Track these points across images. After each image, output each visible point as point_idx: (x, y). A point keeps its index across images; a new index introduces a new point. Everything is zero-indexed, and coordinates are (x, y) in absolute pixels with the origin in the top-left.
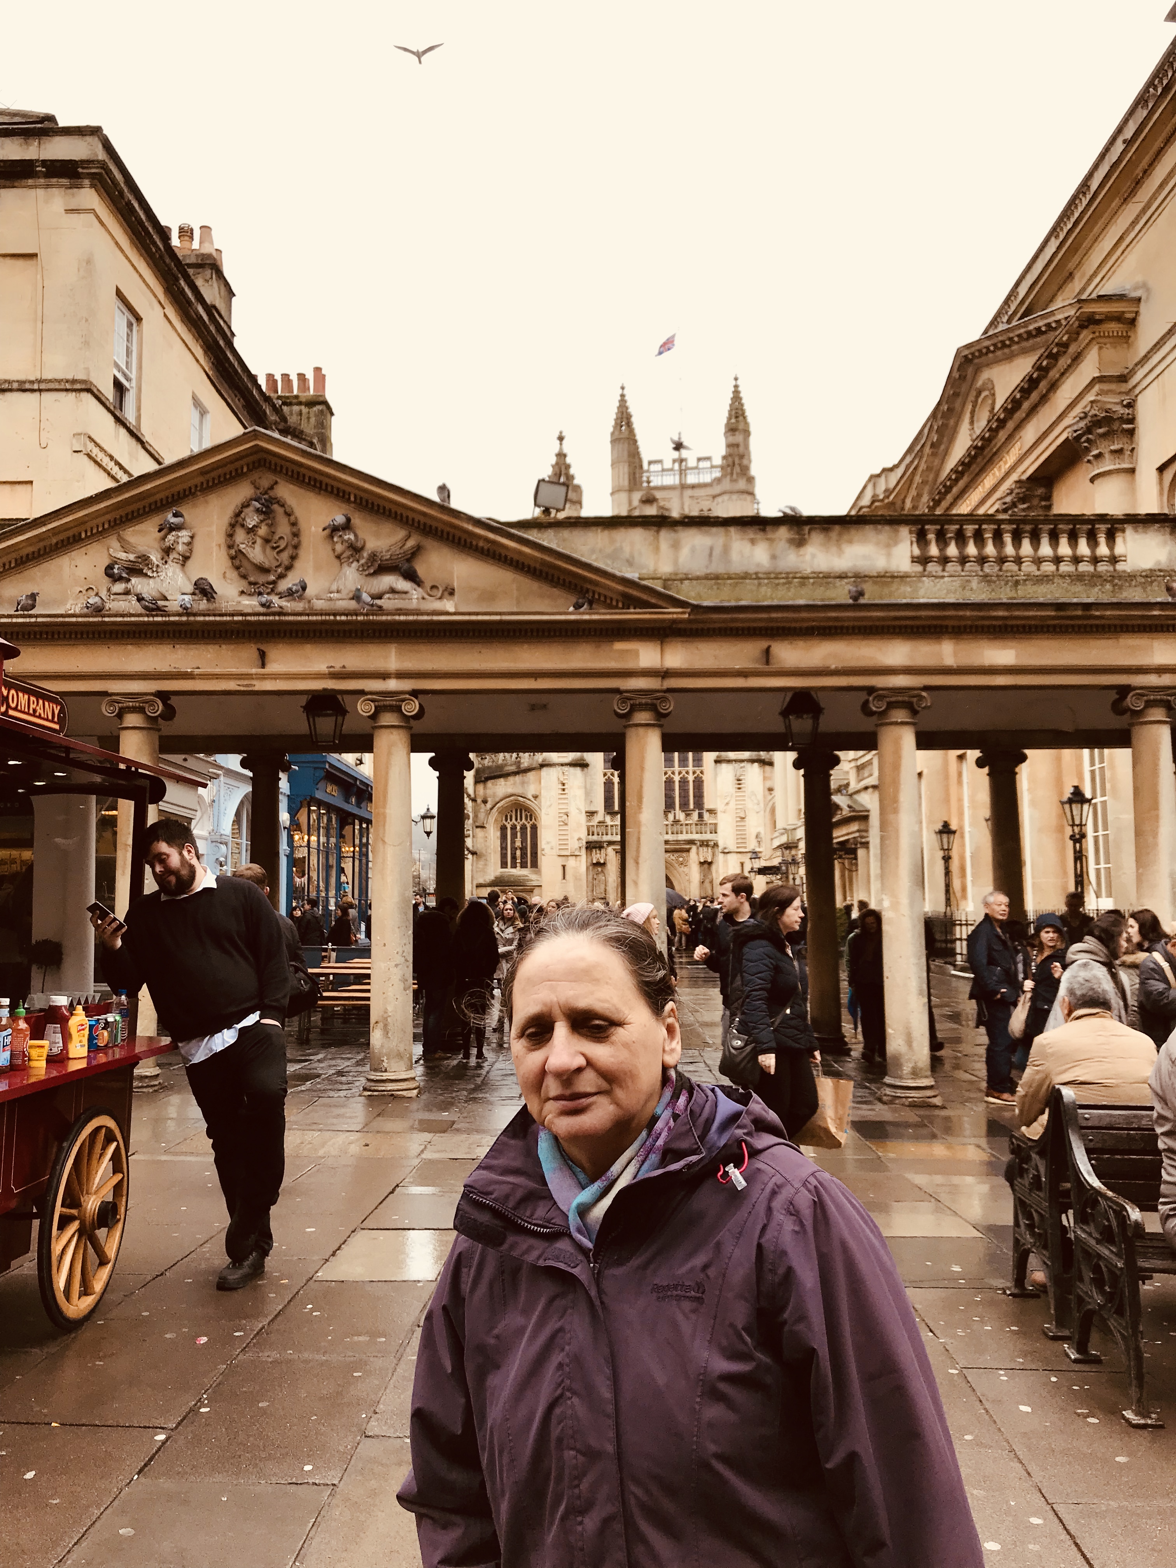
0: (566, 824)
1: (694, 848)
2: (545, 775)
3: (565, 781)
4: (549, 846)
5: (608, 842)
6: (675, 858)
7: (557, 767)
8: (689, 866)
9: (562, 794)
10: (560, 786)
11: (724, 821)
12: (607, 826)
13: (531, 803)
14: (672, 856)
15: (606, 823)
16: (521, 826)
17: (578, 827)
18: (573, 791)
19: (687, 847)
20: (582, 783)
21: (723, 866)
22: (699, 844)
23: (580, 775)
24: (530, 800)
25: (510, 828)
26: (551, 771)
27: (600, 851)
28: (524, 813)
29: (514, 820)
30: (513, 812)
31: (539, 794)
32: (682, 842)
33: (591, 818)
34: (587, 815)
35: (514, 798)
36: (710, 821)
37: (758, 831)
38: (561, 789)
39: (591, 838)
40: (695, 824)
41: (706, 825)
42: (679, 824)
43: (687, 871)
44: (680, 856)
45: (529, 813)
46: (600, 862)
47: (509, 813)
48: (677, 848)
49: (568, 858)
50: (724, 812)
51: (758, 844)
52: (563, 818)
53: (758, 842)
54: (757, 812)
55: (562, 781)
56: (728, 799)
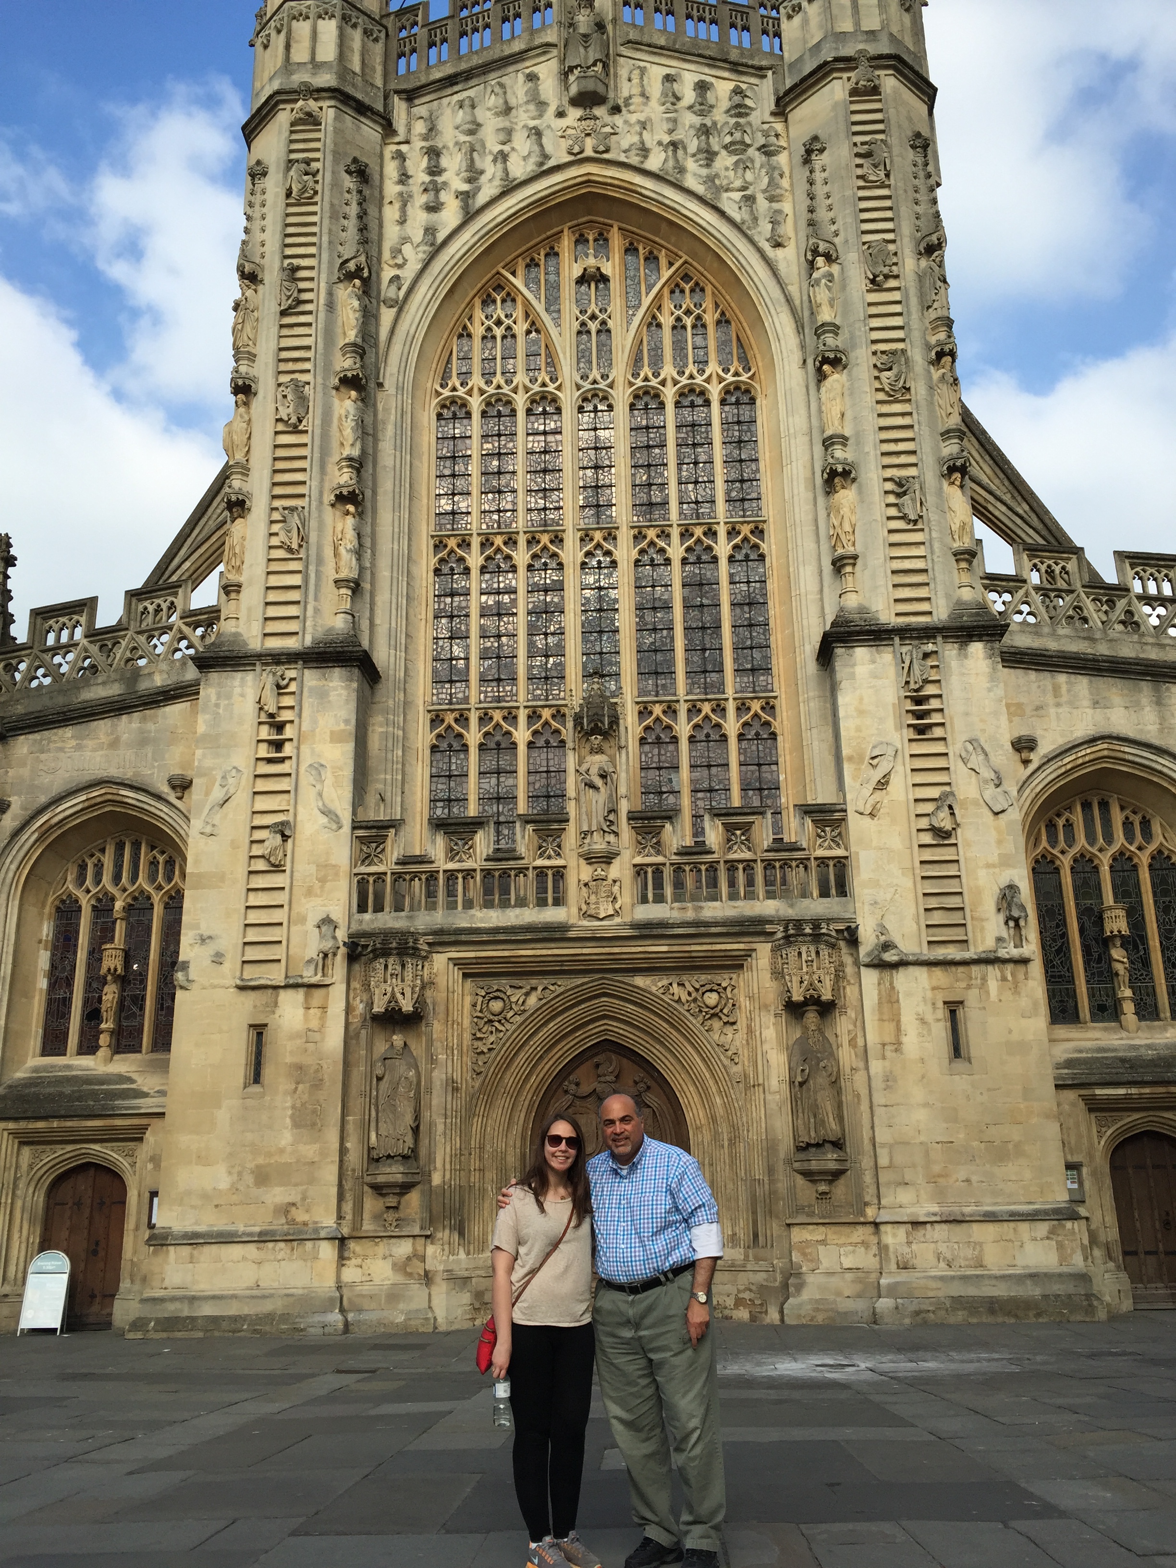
0: (277, 868)
1: (763, 954)
2: (213, 698)
3: (286, 715)
4: (207, 952)
5: (435, 933)
6: (690, 994)
7: (258, 668)
8: (742, 1024)
9: (270, 761)
10: (265, 733)
11: (874, 844)
12: (432, 876)
13: (165, 809)
14: (675, 985)
15: (432, 862)
16: (129, 900)
17: (323, 880)
18: (313, 751)
19: (735, 946)
20: (347, 722)
21: (881, 1020)
22: (780, 935)
23: (340, 695)
24: (159, 797)
25: (90, 909)
26: (237, 683)
27: (403, 966)
28: (146, 855)
29: (107, 879)
30: (107, 851)
31: (189, 774)
32: (714, 930)
33: (374, 845)
34: (361, 833)
35: (103, 791)
36: (820, 853)
37: (1004, 881)
38: (270, 742)
39: (369, 920)
40: (762, 861)
41: (804, 862)
42: (705, 863)
43: (737, 1043)
44: (708, 987)
45: (163, 853)
46: (400, 1009)
47: (92, 855)
48: (694, 954)
49: (277, 996)
50: (872, 815)
51: (1012, 931)
52: (266, 843)
53: (1012, 924)
54: (997, 814)
55: (271, 716)
56: (884, 766)
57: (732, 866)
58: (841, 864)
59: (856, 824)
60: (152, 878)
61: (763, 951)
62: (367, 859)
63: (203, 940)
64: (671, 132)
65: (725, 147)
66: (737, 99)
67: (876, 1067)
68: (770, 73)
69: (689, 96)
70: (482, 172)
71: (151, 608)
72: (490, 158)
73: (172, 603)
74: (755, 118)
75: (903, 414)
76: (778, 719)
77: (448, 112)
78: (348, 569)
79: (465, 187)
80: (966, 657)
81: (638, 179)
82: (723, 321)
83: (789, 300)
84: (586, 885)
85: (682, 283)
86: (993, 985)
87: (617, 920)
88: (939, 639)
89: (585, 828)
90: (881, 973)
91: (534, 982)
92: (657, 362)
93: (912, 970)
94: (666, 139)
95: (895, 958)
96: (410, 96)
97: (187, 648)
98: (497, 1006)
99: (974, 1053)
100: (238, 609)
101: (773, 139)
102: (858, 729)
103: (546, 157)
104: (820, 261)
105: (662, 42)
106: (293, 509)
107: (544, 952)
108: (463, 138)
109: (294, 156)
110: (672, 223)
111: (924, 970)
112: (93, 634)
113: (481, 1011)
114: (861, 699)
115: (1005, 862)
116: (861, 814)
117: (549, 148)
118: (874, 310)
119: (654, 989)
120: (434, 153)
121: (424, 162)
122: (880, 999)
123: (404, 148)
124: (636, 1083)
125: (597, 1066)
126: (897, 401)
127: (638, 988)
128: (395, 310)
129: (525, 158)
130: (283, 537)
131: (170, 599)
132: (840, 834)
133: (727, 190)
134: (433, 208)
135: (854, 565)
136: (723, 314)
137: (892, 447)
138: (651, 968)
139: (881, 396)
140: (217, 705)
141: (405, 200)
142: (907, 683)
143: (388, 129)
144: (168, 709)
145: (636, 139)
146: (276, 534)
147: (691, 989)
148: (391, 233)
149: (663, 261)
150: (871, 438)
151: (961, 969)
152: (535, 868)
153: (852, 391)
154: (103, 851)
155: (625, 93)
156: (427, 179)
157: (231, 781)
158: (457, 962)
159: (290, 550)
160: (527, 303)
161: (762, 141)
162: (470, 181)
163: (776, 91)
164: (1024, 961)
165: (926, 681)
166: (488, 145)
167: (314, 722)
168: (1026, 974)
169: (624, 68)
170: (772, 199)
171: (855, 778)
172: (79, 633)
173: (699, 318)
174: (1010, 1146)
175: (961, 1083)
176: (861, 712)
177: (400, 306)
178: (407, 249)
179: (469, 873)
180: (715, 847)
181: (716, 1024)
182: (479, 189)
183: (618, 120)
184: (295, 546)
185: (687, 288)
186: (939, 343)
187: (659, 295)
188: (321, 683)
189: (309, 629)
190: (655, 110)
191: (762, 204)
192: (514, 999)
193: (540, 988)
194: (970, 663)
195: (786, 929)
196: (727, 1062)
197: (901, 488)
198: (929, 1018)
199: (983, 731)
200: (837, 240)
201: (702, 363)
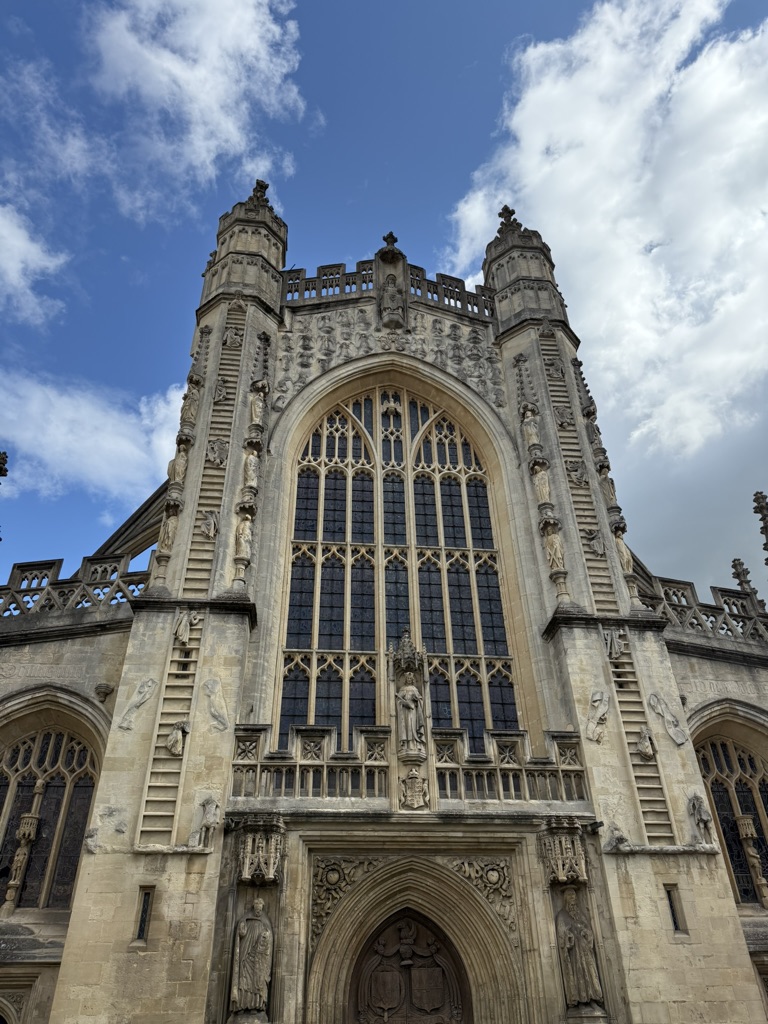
1: (531, 841)
2: (141, 629)
3: (193, 645)
4: (112, 822)
5: (292, 815)
6: (477, 872)
7: (178, 611)
8: (517, 897)
9: (177, 676)
10: (177, 657)
11: (602, 762)
12: (291, 771)
13: (90, 710)
14: (466, 865)
15: (292, 758)
16: (48, 779)
17: (209, 768)
18: (210, 671)
19: (511, 835)
20: (237, 651)
21: (622, 897)
22: (544, 827)
23: (234, 633)
24: (86, 700)
25: (16, 784)
26: (160, 620)
27: (267, 841)
28: (67, 744)
29: (33, 761)
30: (37, 740)
31: (112, 684)
32: (497, 821)
33: (248, 743)
34: (241, 734)
35: (45, 693)
36: (564, 767)
37: (690, 794)
38: (179, 663)
39: (242, 803)
40: (526, 771)
41: (554, 773)
42: (486, 770)
43: (513, 914)
44: (490, 867)
45: (79, 743)
46: (263, 876)
47: (24, 743)
48: (481, 840)
49: (166, 861)
50: (598, 741)
51: (702, 831)
52: (170, 737)
53: (702, 825)
54: (679, 745)
55: (184, 644)
56: (602, 710)
57: (505, 774)
58: (580, 775)
59: (588, 749)
60: (68, 763)
61: (531, 839)
62: (244, 753)
63: (110, 813)
64: (438, 346)
65: (469, 356)
66: (474, 335)
67: (623, 937)
68: (491, 325)
69: (447, 330)
70: (334, 352)
71: (100, 570)
72: (338, 346)
73: (115, 568)
74: (483, 345)
75: (586, 496)
76: (514, 674)
77: (314, 321)
78: (246, 552)
79: (324, 358)
80: (644, 640)
81: (421, 366)
82: (466, 444)
83: (508, 433)
84: (404, 781)
85: (442, 422)
86: (695, 871)
87: (426, 811)
88: (627, 628)
89: (404, 738)
90: (617, 860)
91: (362, 858)
92: (429, 461)
93: (638, 858)
94: (436, 349)
95: (628, 848)
96: (294, 310)
97: (122, 598)
98: (334, 877)
99: (690, 925)
100: (165, 573)
101: (494, 355)
102: (582, 681)
103: (371, 349)
104: (529, 414)
105: (432, 304)
106: (212, 512)
107: (372, 834)
108: (323, 334)
109: (229, 326)
110: (437, 389)
111: (647, 858)
112: (56, 584)
113: (321, 881)
114: (581, 661)
115: (688, 780)
116: (591, 740)
117: (372, 345)
118: (563, 440)
119: (450, 866)
120: (305, 338)
121: (301, 343)
122: (619, 880)
123: (289, 335)
124: (429, 945)
125: (400, 930)
126: (582, 488)
127: (439, 865)
128: (278, 414)
129: (358, 348)
130: (203, 528)
131: (114, 565)
132: (575, 754)
133: (470, 376)
134: (305, 365)
135: (565, 578)
136: (465, 440)
137: (581, 513)
138: (448, 850)
139: (572, 485)
140: (144, 635)
141: (290, 360)
142: (611, 653)
143: (281, 322)
144: (102, 638)
145: (419, 347)
146: (199, 527)
147: (479, 868)
148: (281, 375)
149: (431, 410)
150: (568, 508)
151: (672, 859)
152: (366, 767)
153: (553, 481)
154: (33, 740)
155: (413, 325)
156: (302, 351)
157: (146, 689)
158: (306, 840)
159: (208, 537)
160: (354, 422)
161: (488, 356)
162: (326, 355)
163: (494, 334)
164: (712, 854)
165: (623, 654)
166: (338, 339)
167: (213, 649)
168: (716, 864)
169: (412, 315)
170: (495, 383)
171: (584, 714)
172: (45, 582)
173: (452, 440)
174: (726, 1005)
175: (684, 951)
176: (583, 670)
177: (282, 411)
178: (289, 384)
179: (318, 770)
180: (493, 759)
181: (498, 899)
182: (332, 359)
183: (409, 337)
184: (212, 534)
185: (445, 425)
186: (600, 461)
187: (430, 426)
188: (222, 623)
189: (216, 588)
190: (428, 335)
191: (490, 384)
192: (346, 872)
193: (366, 863)
194: (646, 644)
195: (549, 823)
196: (507, 930)
197: (590, 536)
198: (656, 897)
199: (662, 688)
200: (538, 404)
201: (455, 463)
